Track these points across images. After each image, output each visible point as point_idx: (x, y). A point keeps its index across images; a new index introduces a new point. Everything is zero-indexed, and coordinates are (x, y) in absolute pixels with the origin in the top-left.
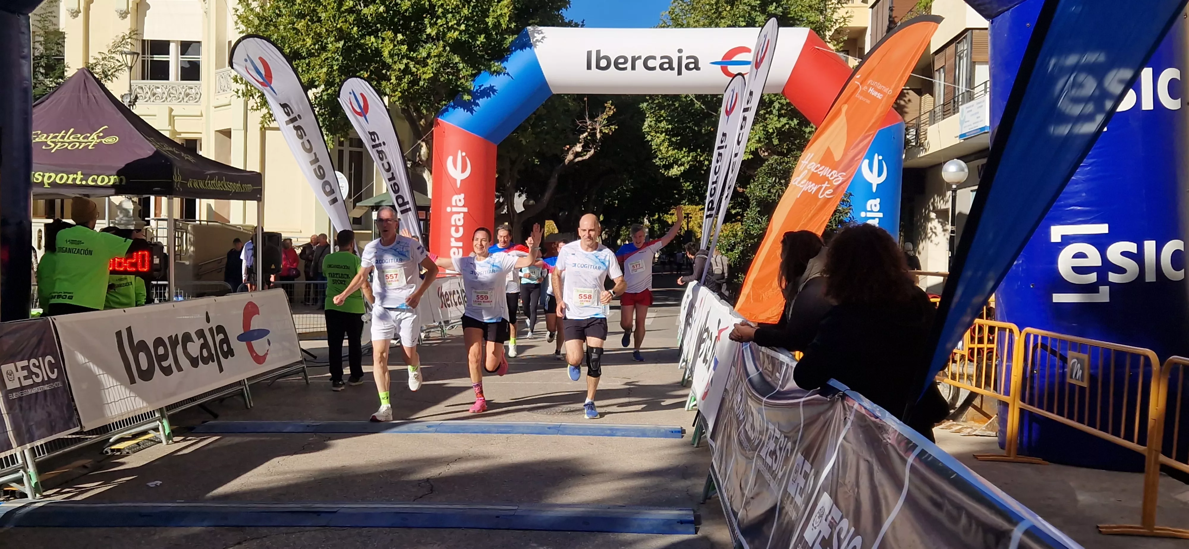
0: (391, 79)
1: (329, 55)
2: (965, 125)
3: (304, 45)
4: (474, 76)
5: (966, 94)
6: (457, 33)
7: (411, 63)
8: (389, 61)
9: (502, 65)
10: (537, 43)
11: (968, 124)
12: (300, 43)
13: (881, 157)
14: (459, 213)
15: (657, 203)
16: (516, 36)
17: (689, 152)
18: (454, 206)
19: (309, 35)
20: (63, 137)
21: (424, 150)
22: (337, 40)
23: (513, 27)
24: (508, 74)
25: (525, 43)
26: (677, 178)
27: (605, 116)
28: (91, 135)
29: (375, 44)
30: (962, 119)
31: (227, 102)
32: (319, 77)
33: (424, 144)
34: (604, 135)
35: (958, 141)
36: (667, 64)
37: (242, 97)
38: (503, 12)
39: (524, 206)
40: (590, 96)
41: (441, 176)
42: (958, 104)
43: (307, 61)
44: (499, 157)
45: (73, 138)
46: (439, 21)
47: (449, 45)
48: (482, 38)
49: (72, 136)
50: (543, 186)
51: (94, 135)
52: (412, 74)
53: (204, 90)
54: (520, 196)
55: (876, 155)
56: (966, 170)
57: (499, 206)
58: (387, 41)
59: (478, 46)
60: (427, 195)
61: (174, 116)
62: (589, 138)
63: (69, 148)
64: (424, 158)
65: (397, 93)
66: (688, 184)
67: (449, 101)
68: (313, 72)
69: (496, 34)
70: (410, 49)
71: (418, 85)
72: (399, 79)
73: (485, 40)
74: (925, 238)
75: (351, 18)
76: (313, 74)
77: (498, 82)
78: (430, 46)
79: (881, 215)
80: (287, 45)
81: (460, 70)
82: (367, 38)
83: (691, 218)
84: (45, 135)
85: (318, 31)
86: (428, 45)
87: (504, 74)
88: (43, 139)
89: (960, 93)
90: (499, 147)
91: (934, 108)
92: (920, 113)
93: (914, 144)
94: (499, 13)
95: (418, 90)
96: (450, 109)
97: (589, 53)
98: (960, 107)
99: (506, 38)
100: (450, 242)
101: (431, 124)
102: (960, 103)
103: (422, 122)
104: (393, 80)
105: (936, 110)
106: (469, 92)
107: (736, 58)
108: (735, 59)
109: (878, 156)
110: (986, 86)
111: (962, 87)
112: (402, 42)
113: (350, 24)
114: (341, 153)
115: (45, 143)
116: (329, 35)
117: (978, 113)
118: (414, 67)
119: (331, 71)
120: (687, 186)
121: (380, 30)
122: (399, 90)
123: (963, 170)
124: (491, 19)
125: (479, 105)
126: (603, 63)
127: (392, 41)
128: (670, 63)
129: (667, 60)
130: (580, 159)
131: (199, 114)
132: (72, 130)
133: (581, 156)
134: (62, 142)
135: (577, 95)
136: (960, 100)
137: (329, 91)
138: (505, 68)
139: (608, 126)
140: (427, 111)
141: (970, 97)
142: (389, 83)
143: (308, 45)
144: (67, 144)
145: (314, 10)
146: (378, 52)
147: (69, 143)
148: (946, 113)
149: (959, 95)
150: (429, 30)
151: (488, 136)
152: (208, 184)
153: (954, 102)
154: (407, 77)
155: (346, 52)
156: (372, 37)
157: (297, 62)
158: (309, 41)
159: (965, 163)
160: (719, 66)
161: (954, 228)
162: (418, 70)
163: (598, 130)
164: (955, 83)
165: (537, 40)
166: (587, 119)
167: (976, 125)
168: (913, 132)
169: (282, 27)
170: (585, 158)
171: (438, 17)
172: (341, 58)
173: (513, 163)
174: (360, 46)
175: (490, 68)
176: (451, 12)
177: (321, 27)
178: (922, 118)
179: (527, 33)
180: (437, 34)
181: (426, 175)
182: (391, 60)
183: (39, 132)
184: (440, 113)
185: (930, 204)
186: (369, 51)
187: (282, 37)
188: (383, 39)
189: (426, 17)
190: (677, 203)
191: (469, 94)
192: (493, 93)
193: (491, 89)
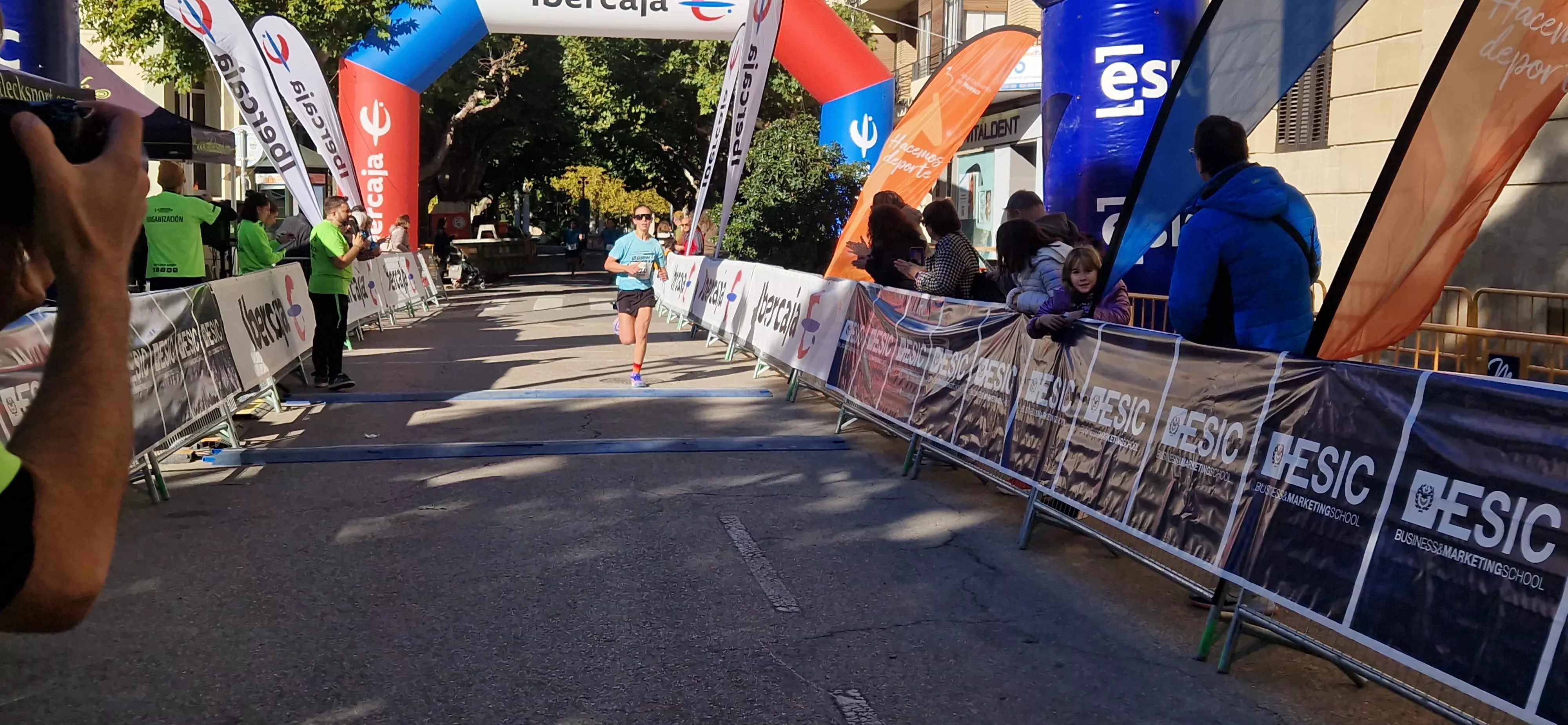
4: (390, 7)
13: (870, 121)
14: (377, 177)
18: (372, 168)
24: (434, 8)
27: (513, 54)
34: (513, 78)
36: (629, 2)
41: (352, 132)
55: (866, 118)
62: (493, 81)
67: (360, 38)
77: (422, 17)
87: (430, 7)
89: (950, 45)
91: (917, 60)
96: (360, 48)
106: (387, 28)
109: (868, 116)
111: (952, 39)
125: (398, 44)
128: (633, 1)
133: (483, 105)
135: (520, 35)
139: (517, 66)
140: (328, 50)
149: (948, 48)
151: (412, 83)
160: (690, 7)
163: (505, 72)
164: (943, 34)
170: (487, 106)
184: (348, 52)
191: (386, 31)
192: (414, 29)
193: (413, 24)
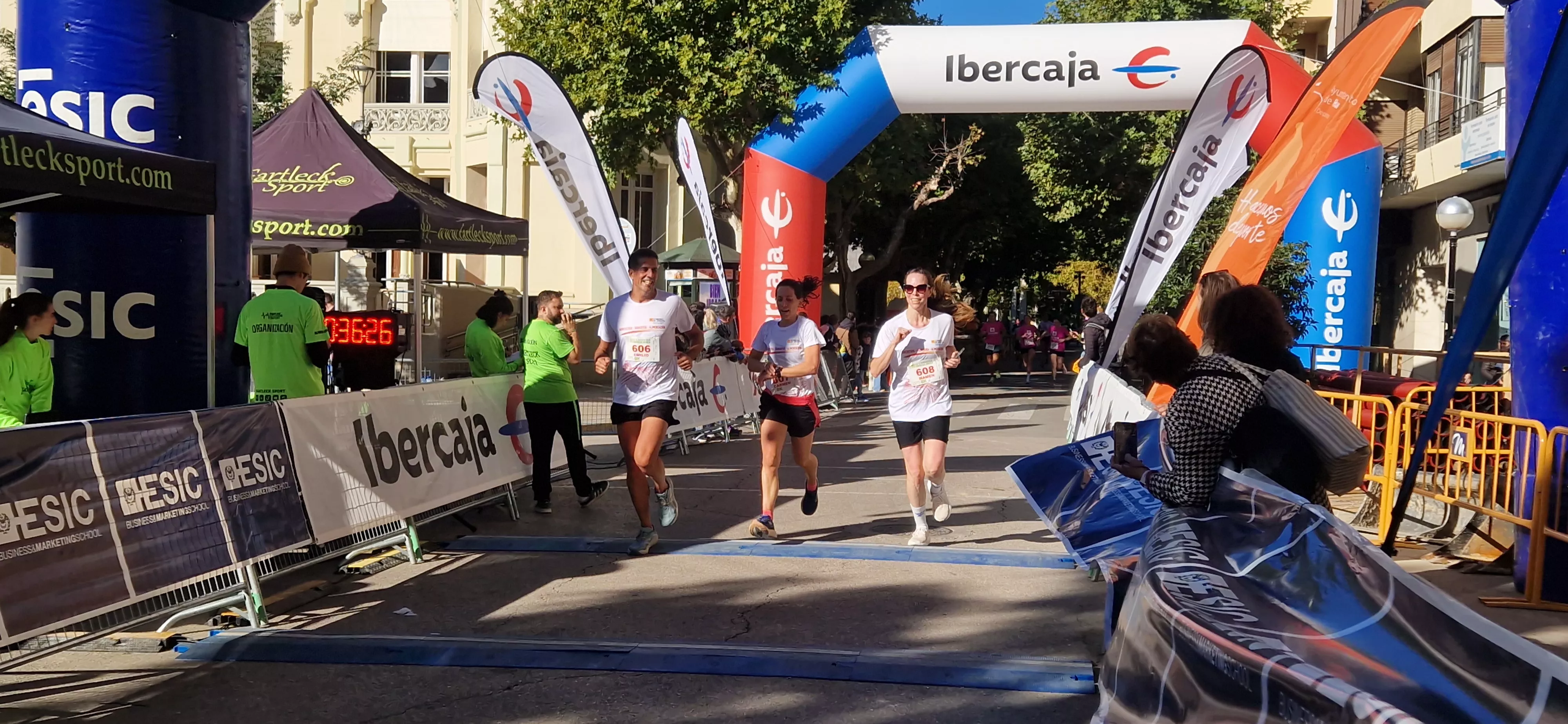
0: (689, 98)
1: (612, 67)
2: (1469, 149)
3: (579, 55)
4: (797, 92)
5: (1471, 106)
6: (775, 35)
7: (715, 76)
8: (687, 73)
9: (834, 78)
10: (881, 47)
11: (1473, 148)
12: (575, 52)
13: (1349, 195)
14: (776, 271)
15: (1037, 257)
16: (853, 38)
17: (1083, 190)
18: (770, 263)
19: (586, 41)
20: (287, 177)
21: (731, 189)
22: (622, 47)
23: (848, 26)
24: (841, 89)
25: (865, 48)
26: (1066, 224)
27: (969, 143)
28: (321, 174)
29: (670, 52)
30: (1465, 141)
31: (482, 130)
32: (598, 96)
33: (731, 182)
34: (968, 168)
35: (1458, 172)
36: (1054, 72)
37: (501, 122)
38: (836, 7)
39: (861, 261)
40: (948, 116)
41: (753, 224)
42: (1459, 121)
43: (583, 76)
44: (829, 197)
45: (300, 178)
46: (752, 20)
47: (764, 51)
48: (807, 42)
49: (298, 176)
50: (886, 236)
51: (325, 175)
52: (717, 90)
53: (453, 115)
54: (854, 248)
55: (1343, 191)
56: (1471, 212)
57: (828, 261)
58: (686, 48)
59: (803, 53)
60: (735, 248)
61: (416, 149)
62: (947, 172)
63: (295, 190)
64: (731, 200)
65: (696, 115)
66: (1081, 232)
67: (764, 125)
68: (591, 90)
69: (827, 36)
70: (715, 58)
71: (725, 105)
72: (700, 97)
73: (811, 45)
74: (1410, 304)
75: (639, 19)
76: (590, 92)
77: (828, 100)
78: (741, 53)
79: (1348, 273)
80: (558, 55)
81: (779, 85)
82: (660, 43)
83: (1084, 277)
84: (266, 175)
85: (598, 36)
86: (737, 52)
87: (836, 89)
88: (263, 180)
89: (1463, 105)
90: (829, 185)
91: (1426, 126)
92: (1405, 134)
93: (1396, 176)
94: (830, 9)
95: (724, 110)
96: (766, 135)
97: (950, 60)
98: (1463, 125)
99: (839, 41)
100: (765, 309)
101: (740, 157)
102: (1463, 120)
103: (729, 153)
104: (693, 99)
105: (1430, 129)
106: (789, 112)
107: (1149, 63)
108: (1145, 64)
109: (1346, 192)
110: (1499, 96)
111: (1466, 98)
112: (703, 49)
113: (639, 27)
114: (625, 194)
115: (265, 185)
116: (611, 40)
117: (1487, 133)
118: (719, 81)
119: (614, 89)
120: (1080, 234)
121: (676, 34)
122: (700, 111)
123: (1465, 211)
124: (820, 17)
125: (802, 130)
126: (968, 72)
127: (691, 47)
128: (1059, 71)
129: (1054, 67)
130: (935, 199)
131: (447, 145)
132: (298, 168)
133: (937, 196)
134: (286, 184)
135: (933, 114)
136: (1463, 115)
137: (612, 114)
138: (838, 81)
139: (973, 155)
140: (736, 139)
141: (1478, 111)
142: (686, 103)
143: (585, 54)
144: (292, 186)
145: (593, 10)
146: (674, 63)
147: (295, 185)
148: (1441, 135)
149: (1461, 109)
150: (739, 33)
151: (816, 170)
152: (462, 234)
153: (1454, 118)
154: (710, 94)
155: (633, 62)
156: (667, 42)
157: (571, 76)
158: (586, 50)
159: (1470, 201)
160: (1126, 74)
161: (1452, 291)
162: (724, 85)
163: (960, 161)
164: (1455, 93)
165: (880, 44)
166: (945, 146)
167: (1484, 150)
168: (1394, 160)
169: (552, 32)
170: (941, 198)
171: (751, 16)
172: (626, 71)
173: (846, 205)
174: (651, 55)
175: (817, 82)
176: (768, 9)
177: (602, 30)
178: (1408, 140)
179: (867, 33)
180: (750, 37)
181: (733, 221)
182: (690, 73)
183: (258, 170)
184: (752, 140)
185: (1418, 260)
186: (662, 60)
187: (552, 45)
188: (680, 45)
189: (735, 16)
190: (1064, 258)
191: (790, 116)
192: (820, 113)
193: (818, 108)
